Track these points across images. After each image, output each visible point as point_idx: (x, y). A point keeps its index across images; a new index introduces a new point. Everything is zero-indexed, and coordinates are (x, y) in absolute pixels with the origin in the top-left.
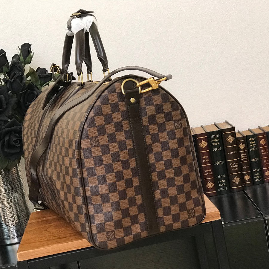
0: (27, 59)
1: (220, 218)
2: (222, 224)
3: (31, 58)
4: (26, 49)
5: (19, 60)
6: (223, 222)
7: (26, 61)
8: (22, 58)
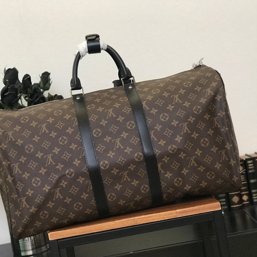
0: (47, 85)
1: (220, 209)
2: (223, 213)
3: (50, 85)
4: (46, 77)
5: (39, 87)
6: (223, 212)
7: (45, 87)
8: (42, 85)
